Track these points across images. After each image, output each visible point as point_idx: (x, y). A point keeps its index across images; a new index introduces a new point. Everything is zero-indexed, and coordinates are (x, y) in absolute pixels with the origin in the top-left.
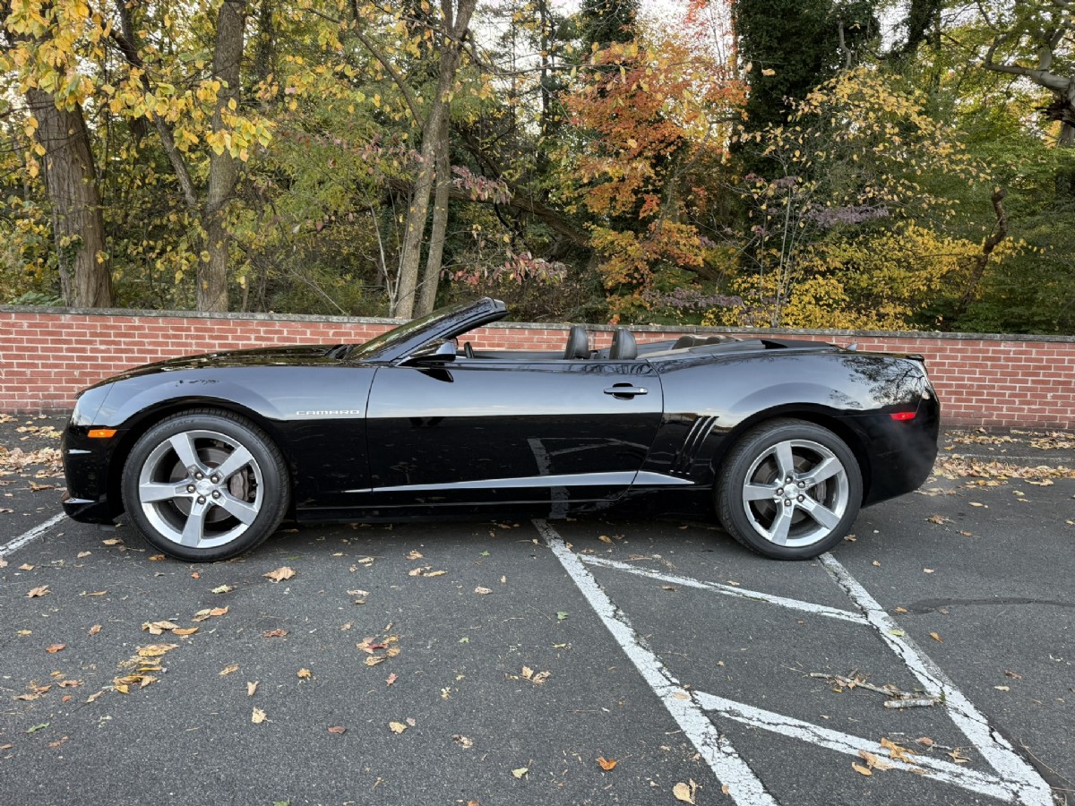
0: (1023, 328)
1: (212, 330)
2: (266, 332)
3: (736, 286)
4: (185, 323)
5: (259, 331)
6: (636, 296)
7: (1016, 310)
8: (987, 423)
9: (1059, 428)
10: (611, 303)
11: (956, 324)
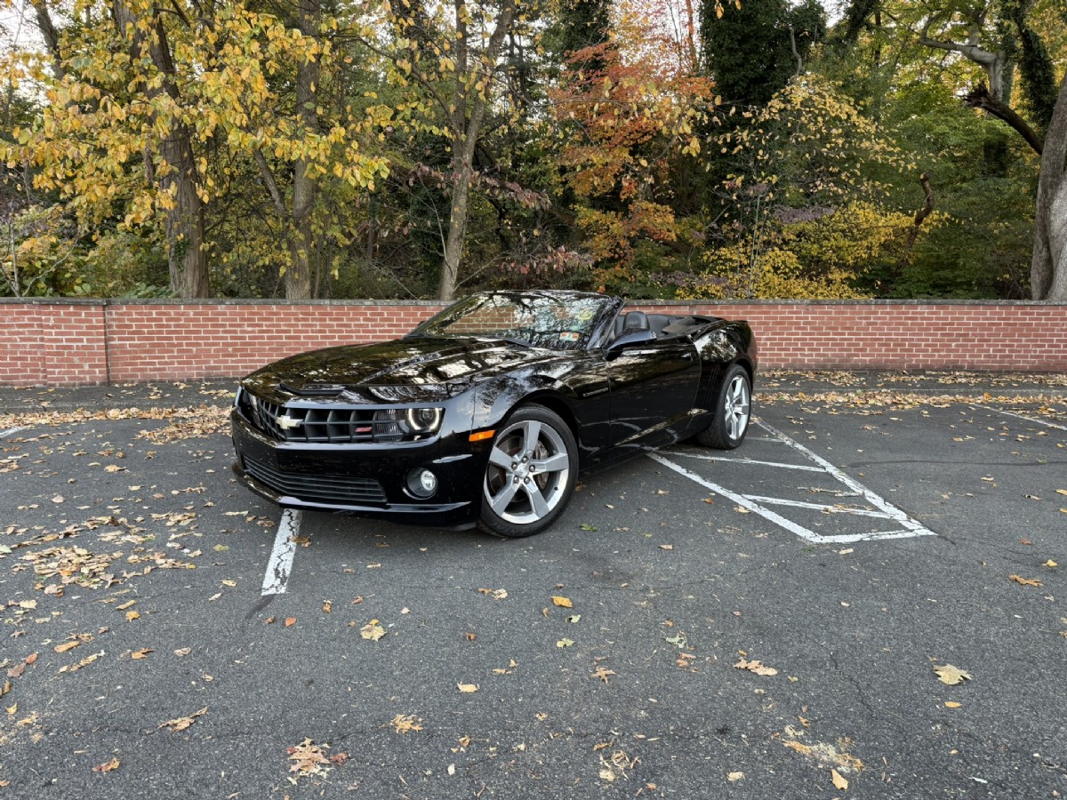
0: (949, 288)
1: (331, 314)
2: (371, 314)
3: (705, 258)
4: (311, 309)
5: (366, 314)
6: (618, 268)
7: (942, 273)
8: (909, 366)
9: (961, 369)
10: (597, 276)
11: (893, 286)
